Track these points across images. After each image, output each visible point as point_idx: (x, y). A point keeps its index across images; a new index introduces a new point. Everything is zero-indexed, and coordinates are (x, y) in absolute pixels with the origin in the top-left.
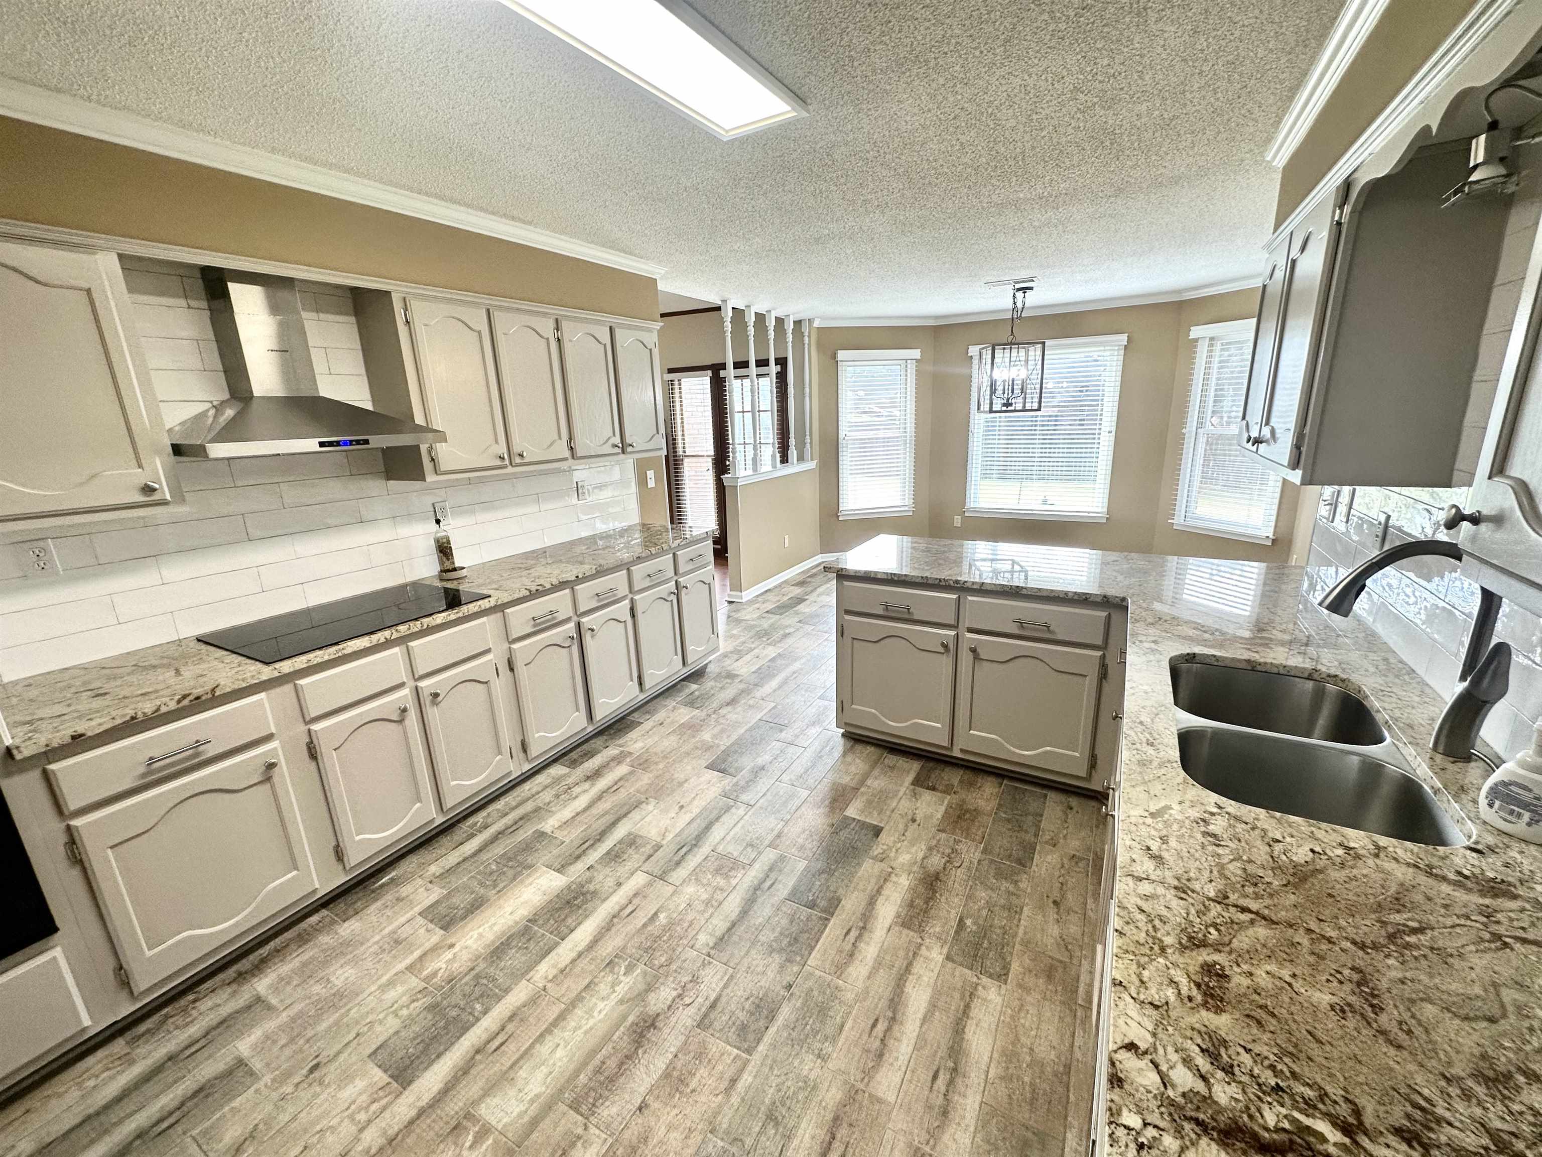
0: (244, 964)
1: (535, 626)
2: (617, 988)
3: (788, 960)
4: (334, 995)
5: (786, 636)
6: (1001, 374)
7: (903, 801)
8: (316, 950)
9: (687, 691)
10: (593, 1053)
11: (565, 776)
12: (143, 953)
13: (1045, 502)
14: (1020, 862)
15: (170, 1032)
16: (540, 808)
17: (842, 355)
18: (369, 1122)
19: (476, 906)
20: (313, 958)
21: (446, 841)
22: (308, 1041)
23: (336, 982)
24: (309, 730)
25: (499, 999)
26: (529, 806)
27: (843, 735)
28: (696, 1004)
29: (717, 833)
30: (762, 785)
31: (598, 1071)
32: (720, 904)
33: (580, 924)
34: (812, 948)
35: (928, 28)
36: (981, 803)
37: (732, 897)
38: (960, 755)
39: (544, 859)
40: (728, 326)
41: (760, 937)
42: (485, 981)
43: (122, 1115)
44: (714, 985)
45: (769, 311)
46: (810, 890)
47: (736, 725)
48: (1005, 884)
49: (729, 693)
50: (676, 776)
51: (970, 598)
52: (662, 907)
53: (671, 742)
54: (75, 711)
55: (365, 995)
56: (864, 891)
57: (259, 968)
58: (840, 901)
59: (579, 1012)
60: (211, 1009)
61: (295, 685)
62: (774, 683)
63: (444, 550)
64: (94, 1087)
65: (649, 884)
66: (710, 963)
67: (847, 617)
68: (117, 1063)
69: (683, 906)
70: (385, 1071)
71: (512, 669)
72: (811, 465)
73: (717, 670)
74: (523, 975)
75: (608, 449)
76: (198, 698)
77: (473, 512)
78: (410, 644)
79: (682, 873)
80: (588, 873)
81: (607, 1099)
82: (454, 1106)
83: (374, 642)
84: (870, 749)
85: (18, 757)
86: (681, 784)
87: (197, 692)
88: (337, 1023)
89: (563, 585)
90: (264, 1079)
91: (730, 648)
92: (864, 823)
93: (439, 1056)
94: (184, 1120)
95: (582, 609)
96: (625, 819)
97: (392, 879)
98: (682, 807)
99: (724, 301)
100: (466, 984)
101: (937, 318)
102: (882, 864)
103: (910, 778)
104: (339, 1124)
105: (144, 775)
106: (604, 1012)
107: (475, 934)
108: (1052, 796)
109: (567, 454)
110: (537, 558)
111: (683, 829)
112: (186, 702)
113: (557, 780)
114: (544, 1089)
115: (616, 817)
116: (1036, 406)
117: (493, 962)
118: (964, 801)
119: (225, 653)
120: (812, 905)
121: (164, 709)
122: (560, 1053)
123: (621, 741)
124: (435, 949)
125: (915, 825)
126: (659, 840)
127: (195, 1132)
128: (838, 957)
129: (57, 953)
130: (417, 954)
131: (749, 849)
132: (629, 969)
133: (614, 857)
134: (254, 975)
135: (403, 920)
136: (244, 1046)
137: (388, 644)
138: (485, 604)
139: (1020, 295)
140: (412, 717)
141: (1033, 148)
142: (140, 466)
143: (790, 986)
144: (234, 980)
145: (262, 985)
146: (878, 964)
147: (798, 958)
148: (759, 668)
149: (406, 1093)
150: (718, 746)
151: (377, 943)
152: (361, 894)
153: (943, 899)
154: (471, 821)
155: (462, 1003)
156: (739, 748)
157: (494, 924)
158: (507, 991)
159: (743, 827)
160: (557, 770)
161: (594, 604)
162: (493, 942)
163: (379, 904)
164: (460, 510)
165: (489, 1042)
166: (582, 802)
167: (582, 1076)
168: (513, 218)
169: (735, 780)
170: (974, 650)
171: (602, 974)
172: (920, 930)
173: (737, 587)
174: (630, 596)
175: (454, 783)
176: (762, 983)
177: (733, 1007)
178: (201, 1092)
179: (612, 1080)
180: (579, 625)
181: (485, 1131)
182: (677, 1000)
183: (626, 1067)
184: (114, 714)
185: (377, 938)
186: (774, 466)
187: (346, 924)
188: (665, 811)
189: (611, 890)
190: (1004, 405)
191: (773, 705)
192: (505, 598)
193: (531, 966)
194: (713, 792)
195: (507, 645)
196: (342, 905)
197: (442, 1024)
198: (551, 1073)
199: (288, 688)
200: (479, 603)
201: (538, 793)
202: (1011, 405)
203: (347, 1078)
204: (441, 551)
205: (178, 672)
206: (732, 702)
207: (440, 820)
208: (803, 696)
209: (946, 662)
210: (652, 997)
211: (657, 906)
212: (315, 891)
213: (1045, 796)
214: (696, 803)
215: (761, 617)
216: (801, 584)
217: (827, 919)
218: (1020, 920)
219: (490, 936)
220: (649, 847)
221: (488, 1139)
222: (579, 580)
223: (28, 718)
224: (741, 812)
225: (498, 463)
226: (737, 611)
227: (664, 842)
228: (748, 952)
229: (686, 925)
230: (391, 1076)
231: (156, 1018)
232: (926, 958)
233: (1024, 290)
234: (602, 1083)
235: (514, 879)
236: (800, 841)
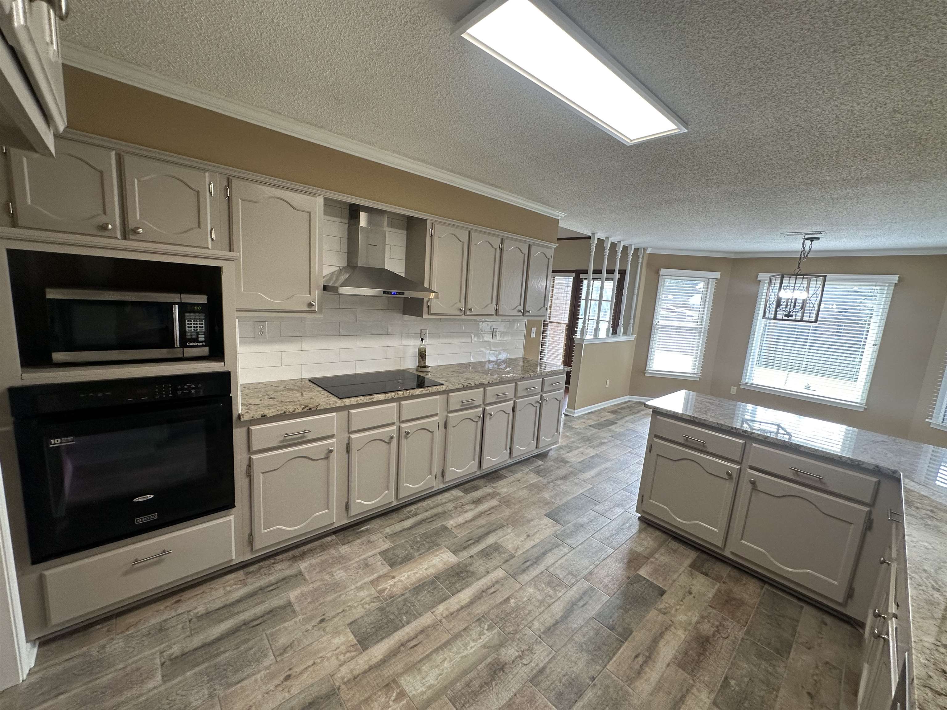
0: (297, 552)
1: (462, 406)
2: (482, 637)
3: (593, 660)
4: (334, 584)
5: (602, 443)
6: (785, 295)
7: (682, 577)
8: (328, 556)
9: (536, 464)
10: (465, 672)
11: (461, 497)
12: (261, 530)
13: (808, 387)
14: (778, 651)
15: (262, 575)
16: (445, 512)
17: (663, 271)
18: (345, 662)
19: (407, 559)
20: (326, 560)
21: (395, 517)
22: (320, 604)
23: (336, 577)
24: (349, 437)
25: (416, 618)
26: (439, 510)
27: (639, 518)
28: (529, 666)
29: (550, 559)
30: (581, 537)
31: (468, 685)
32: (549, 606)
33: (463, 589)
34: (611, 659)
35: (788, 80)
36: (745, 596)
37: (557, 604)
38: (731, 557)
39: (446, 543)
40: (594, 249)
41: (574, 637)
42: (409, 605)
43: (239, 610)
44: (542, 658)
45: (619, 242)
46: (611, 617)
47: (566, 493)
48: (764, 665)
49: (562, 472)
50: (526, 515)
51: (754, 445)
52: (512, 595)
53: (524, 493)
54: (263, 404)
55: (349, 589)
56: (650, 630)
57: (302, 556)
58: (631, 632)
59: (459, 643)
60: (280, 570)
61: (349, 412)
62: (592, 473)
63: (422, 355)
64: (229, 591)
65: (506, 578)
66: (541, 642)
67: (655, 440)
68: (239, 583)
69: (525, 599)
70: (355, 637)
71: (446, 428)
72: (631, 338)
73: (555, 456)
74: (430, 608)
75: (515, 312)
76: (310, 409)
77: (439, 337)
78: (402, 402)
79: (525, 578)
80: (470, 560)
81: (472, 705)
82: (388, 672)
83: (387, 398)
84: (658, 533)
85: (242, 420)
86: (529, 521)
87: (310, 406)
88: (334, 600)
89: (481, 385)
90: (300, 617)
91: (564, 444)
92: (652, 583)
93: (382, 639)
94: (263, 624)
95: (488, 401)
96: (494, 533)
97: (367, 530)
98: (528, 536)
99: (594, 234)
100: (399, 602)
101: (736, 253)
102: (665, 617)
103: (688, 562)
104: (331, 657)
105: (282, 442)
106: (474, 649)
107: (406, 575)
108: (807, 608)
109: (493, 312)
110: (466, 368)
111: (528, 550)
112: (305, 410)
113: (457, 498)
114: (436, 683)
115: (488, 530)
116: (813, 319)
117: (414, 595)
118: (731, 591)
119: (321, 389)
120: (612, 629)
121: (297, 411)
122: (446, 664)
123: (494, 485)
124: (385, 576)
125: (691, 597)
126: (513, 552)
127: (268, 632)
128: (628, 671)
129: (232, 518)
130: (376, 575)
131: (570, 577)
132: (490, 628)
133: (486, 554)
134: (300, 560)
135: (370, 554)
136: (293, 595)
137: (392, 400)
138: (440, 388)
139: (808, 243)
140: (394, 442)
141: (847, 148)
142: (310, 294)
143: (593, 679)
144: (291, 559)
145: (303, 565)
146: (658, 688)
147: (600, 662)
148: (583, 461)
149: (364, 654)
150: (554, 503)
151: (357, 562)
152: (351, 533)
153: (712, 658)
154: (409, 509)
155: (397, 613)
156: (566, 507)
157: (417, 573)
158: (420, 615)
159: (566, 560)
160: (456, 493)
161: (494, 400)
162: (415, 583)
163: (359, 541)
164: (433, 335)
165: (409, 641)
166: (469, 516)
167: (458, 684)
168: (492, 185)
169: (563, 528)
170: (753, 483)
171: (474, 625)
172: (692, 674)
173: (572, 406)
174: (514, 399)
175: (405, 484)
176: (575, 669)
177: (554, 677)
178: (272, 612)
179: (476, 694)
180: (484, 410)
181: (402, 694)
182: (518, 659)
183: (484, 689)
184: (278, 408)
185: (357, 560)
186: (607, 335)
187: (343, 547)
188: (518, 536)
189: (482, 574)
190: (786, 315)
191: (591, 486)
192: (451, 387)
193: (436, 604)
194: (548, 532)
195: (446, 413)
196: (342, 536)
197: (385, 621)
198: (441, 674)
199: (345, 413)
200: (438, 387)
201: (446, 503)
202: (792, 316)
203: (336, 633)
204: (420, 356)
205: (302, 394)
206: (564, 478)
207: (395, 503)
208: (611, 485)
209: (729, 487)
210: (503, 651)
211: (510, 594)
212: (332, 524)
213: (802, 607)
214: (537, 535)
215: (585, 428)
216: (614, 412)
217: (622, 641)
218: (777, 696)
219: (413, 579)
220: (507, 555)
221: (403, 699)
222: (489, 384)
223: (246, 403)
224: (566, 550)
225: (459, 312)
226: (570, 421)
227: (516, 555)
228: (565, 645)
229: (527, 612)
230: (357, 641)
231: (256, 566)
232: (696, 697)
233: (812, 239)
234: (469, 694)
235: (429, 549)
236: (606, 581)
